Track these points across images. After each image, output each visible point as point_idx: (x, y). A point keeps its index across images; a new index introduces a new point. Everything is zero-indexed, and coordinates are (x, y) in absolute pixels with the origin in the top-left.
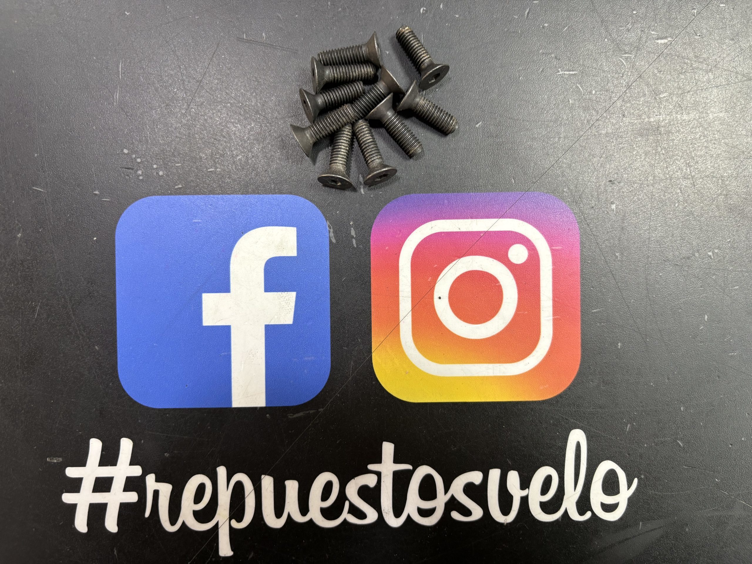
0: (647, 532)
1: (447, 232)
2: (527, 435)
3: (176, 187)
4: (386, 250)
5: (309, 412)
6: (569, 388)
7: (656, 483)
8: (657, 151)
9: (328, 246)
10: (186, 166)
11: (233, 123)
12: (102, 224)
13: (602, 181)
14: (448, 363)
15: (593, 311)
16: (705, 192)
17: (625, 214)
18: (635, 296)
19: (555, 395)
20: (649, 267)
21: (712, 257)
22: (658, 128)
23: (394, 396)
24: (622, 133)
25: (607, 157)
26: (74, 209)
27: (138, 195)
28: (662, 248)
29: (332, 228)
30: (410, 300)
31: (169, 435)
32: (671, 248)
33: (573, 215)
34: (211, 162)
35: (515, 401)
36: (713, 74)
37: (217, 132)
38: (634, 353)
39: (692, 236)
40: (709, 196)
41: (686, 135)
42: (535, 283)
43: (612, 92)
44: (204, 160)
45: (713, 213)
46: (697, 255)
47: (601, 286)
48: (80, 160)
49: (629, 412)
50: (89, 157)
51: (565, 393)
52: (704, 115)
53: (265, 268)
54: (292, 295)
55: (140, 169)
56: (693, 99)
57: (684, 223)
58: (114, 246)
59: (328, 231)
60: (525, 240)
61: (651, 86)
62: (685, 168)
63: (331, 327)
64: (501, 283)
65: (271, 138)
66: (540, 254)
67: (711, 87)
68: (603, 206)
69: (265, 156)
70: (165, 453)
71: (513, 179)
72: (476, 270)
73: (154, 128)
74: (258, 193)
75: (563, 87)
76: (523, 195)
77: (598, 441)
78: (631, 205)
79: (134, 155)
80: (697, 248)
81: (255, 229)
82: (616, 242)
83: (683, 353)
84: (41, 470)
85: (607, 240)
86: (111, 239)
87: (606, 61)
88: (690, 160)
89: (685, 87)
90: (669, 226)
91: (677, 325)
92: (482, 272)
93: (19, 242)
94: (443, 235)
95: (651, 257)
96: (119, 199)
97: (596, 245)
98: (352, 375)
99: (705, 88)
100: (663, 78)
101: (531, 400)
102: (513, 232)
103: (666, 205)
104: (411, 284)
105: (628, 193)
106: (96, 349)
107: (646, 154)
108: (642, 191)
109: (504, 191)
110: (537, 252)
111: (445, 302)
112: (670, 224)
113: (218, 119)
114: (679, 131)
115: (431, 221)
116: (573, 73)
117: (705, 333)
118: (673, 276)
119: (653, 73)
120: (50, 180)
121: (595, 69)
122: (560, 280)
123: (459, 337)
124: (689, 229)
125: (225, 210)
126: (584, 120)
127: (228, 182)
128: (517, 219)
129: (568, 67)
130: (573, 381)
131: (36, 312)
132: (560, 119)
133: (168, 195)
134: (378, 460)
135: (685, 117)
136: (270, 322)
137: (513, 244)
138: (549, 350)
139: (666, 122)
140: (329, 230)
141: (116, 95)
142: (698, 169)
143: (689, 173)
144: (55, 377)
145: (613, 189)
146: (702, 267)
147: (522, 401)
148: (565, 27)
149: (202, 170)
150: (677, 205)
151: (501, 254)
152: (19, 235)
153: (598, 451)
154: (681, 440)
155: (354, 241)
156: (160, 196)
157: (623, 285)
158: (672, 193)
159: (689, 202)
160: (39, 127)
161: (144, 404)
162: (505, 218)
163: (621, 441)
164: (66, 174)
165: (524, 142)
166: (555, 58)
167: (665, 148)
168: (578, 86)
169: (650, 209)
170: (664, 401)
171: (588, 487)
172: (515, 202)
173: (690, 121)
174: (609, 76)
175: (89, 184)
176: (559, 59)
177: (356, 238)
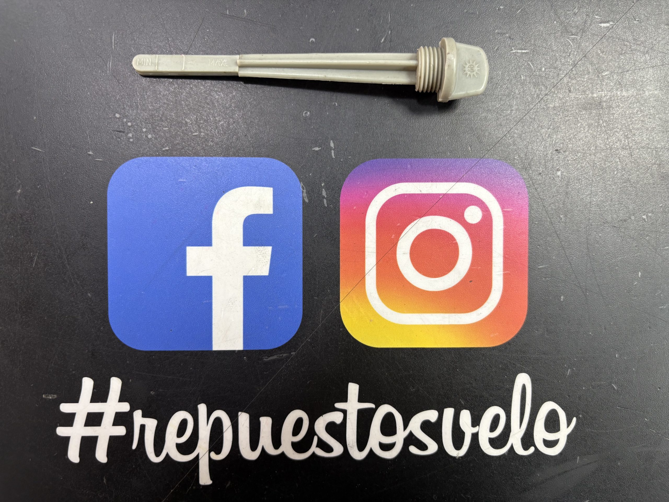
0: (583, 465)
1: (409, 194)
2: (478, 378)
3: (163, 149)
4: (354, 210)
5: (283, 356)
6: (517, 336)
7: (592, 422)
8: (599, 124)
9: (302, 205)
10: (174, 130)
11: (216, 91)
12: (95, 182)
13: (549, 150)
14: (408, 313)
15: (539, 267)
16: (640, 162)
17: (569, 180)
18: (577, 255)
19: (504, 342)
20: (590, 228)
21: (646, 220)
22: (600, 102)
23: (359, 342)
24: (568, 107)
25: (554, 129)
26: (69, 168)
27: (128, 156)
28: (602, 211)
29: (305, 189)
30: (375, 255)
31: (154, 375)
32: (610, 211)
33: (523, 180)
34: (196, 127)
35: (468, 347)
36: (649, 55)
37: (201, 100)
38: (575, 305)
39: (629, 201)
40: (645, 165)
41: (625, 110)
42: (488, 241)
43: (560, 70)
44: (189, 124)
45: (648, 180)
46: (633, 218)
47: (547, 245)
48: (75, 123)
49: (570, 358)
50: (84, 120)
51: (513, 340)
52: (641, 92)
53: (244, 224)
54: (269, 249)
55: (130, 132)
56: (631, 77)
57: (622, 189)
58: (106, 203)
59: (301, 192)
60: (480, 202)
61: (595, 65)
62: (624, 139)
63: (303, 278)
64: (457, 241)
65: (251, 106)
66: (492, 215)
67: (647, 68)
68: (550, 173)
69: (245, 122)
70: (151, 391)
71: (469, 147)
72: (436, 229)
73: (144, 95)
74: (238, 156)
75: (515, 65)
76: (478, 161)
77: (541, 384)
78: (575, 172)
79: (125, 119)
80: (633, 212)
81: (235, 188)
82: (561, 206)
83: (618, 306)
84: (37, 406)
85: (552, 203)
86: (103, 196)
87: (555, 41)
88: (629, 132)
89: (624, 67)
90: (609, 192)
91: (614, 281)
92: (440, 230)
93: (19, 197)
94: (406, 197)
95: (591, 220)
96: (111, 159)
97: (543, 208)
98: (321, 322)
99: (642, 68)
100: (605, 58)
101: (482, 346)
102: (469, 195)
103: (606, 173)
104: (376, 240)
105: (572, 161)
106: (89, 296)
107: (590, 126)
108: (585, 159)
109: (461, 157)
110: (490, 213)
111: (408, 257)
112: (609, 189)
113: (202, 88)
114: (618, 106)
115: (395, 183)
116: (525, 51)
117: (638, 288)
118: (611, 236)
119: (597, 53)
120: (48, 140)
121: (545, 48)
122: (510, 239)
123: (418, 289)
124: (626, 194)
125: (208, 171)
126: (534, 95)
127: (211, 145)
128: (473, 183)
129: (520, 46)
130: (520, 330)
131: (34, 262)
132: (512, 93)
133: (156, 156)
134: (345, 399)
135: (624, 94)
136: (248, 273)
137: (468, 206)
138: (499, 301)
139: (607, 97)
140: (303, 190)
141: (109, 64)
142: (635, 140)
143: (627, 144)
144: (51, 321)
145: (559, 157)
146: (637, 229)
147: (475, 348)
148: (518, 10)
149: (187, 134)
150: (615, 173)
151: (458, 214)
152: (19, 191)
153: (541, 393)
154: (615, 383)
155: (325, 201)
156: (149, 158)
157: (566, 244)
158: (612, 161)
159: (627, 170)
160: (38, 92)
161: (132, 347)
162: (462, 182)
163: (562, 384)
164: (62, 135)
165: (479, 113)
166: (509, 38)
167: (606, 121)
168: (529, 64)
169: (592, 175)
170: (601, 349)
171: (532, 425)
172: (471, 168)
173: (629, 97)
174: (558, 55)
175: (83, 145)
176: (513, 39)
177: (327, 199)
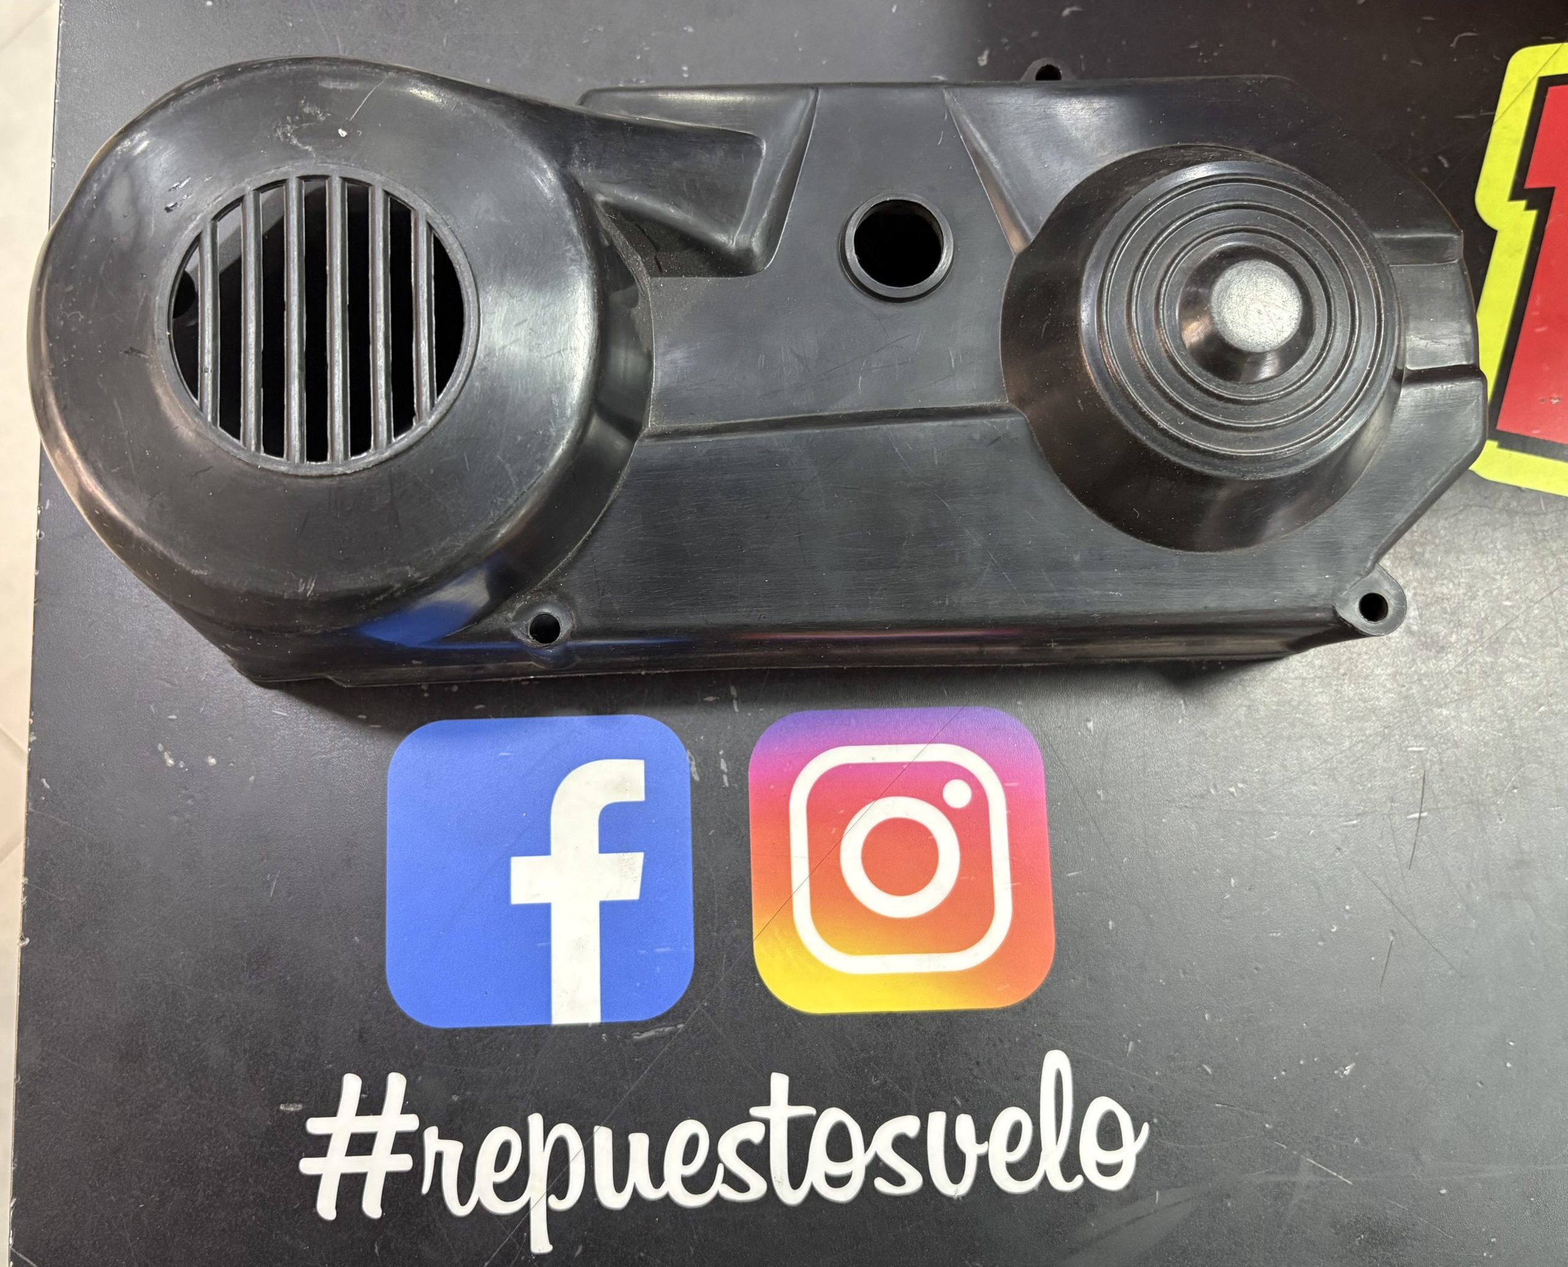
0: (1167, 1206)
1: (857, 765)
2: (982, 1061)
3: (475, 708)
4: (772, 790)
5: (664, 1030)
6: (1040, 990)
7: (1176, 1132)
9: (690, 787)
14: (861, 955)
15: (1070, 875)
16: (1218, 703)
17: (1107, 735)
19: (1021, 1000)
21: (1236, 795)
23: (786, 1005)
29: (694, 761)
30: (806, 862)
31: (459, 1069)
33: (1032, 737)
35: (963, 1009)
38: (1133, 935)
39: (1205, 765)
42: (983, 837)
46: (1212, 791)
47: (1078, 839)
49: (1131, 1025)
51: (1034, 997)
53: (600, 819)
54: (639, 857)
57: (1192, 746)
59: (688, 765)
60: (966, 774)
63: (694, 902)
64: (935, 837)
66: (988, 795)
68: (1075, 725)
70: (454, 1095)
71: (945, 690)
72: (899, 819)
76: (960, 711)
77: (1087, 1069)
78: (1116, 722)
80: (1212, 782)
81: (588, 763)
82: (1097, 776)
84: (270, 1124)
85: (1083, 772)
90: (1171, 752)
92: (907, 820)
93: (251, 788)
94: (849, 769)
95: (1148, 796)
97: (1068, 781)
98: (725, 973)
101: (985, 1008)
102: (949, 763)
103: (1164, 722)
104: (808, 838)
105: (1108, 705)
106: (356, 942)
108: (1130, 702)
110: (984, 791)
111: (859, 865)
112: (1173, 748)
115: (832, 748)
117: (1232, 905)
123: (877, 915)
124: (1199, 754)
128: (953, 744)
130: (1046, 980)
131: (272, 889)
136: (607, 897)
137: (949, 781)
138: (1009, 932)
140: (691, 763)
145: (1088, 701)
146: (1222, 810)
151: (933, 794)
153: (1088, 1083)
154: (1208, 1064)
155: (725, 778)
157: (1111, 837)
158: (1173, 704)
159: (1197, 716)
162: (936, 744)
163: (1121, 1067)
169: (1143, 727)
170: (1180, 1007)
172: (949, 722)
177: (727, 774)
